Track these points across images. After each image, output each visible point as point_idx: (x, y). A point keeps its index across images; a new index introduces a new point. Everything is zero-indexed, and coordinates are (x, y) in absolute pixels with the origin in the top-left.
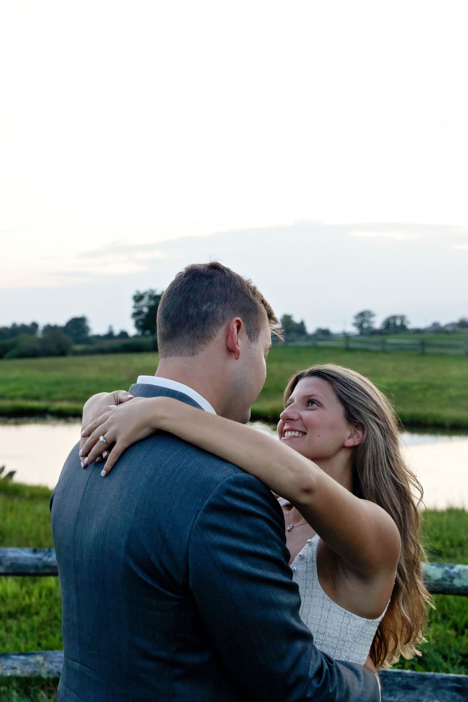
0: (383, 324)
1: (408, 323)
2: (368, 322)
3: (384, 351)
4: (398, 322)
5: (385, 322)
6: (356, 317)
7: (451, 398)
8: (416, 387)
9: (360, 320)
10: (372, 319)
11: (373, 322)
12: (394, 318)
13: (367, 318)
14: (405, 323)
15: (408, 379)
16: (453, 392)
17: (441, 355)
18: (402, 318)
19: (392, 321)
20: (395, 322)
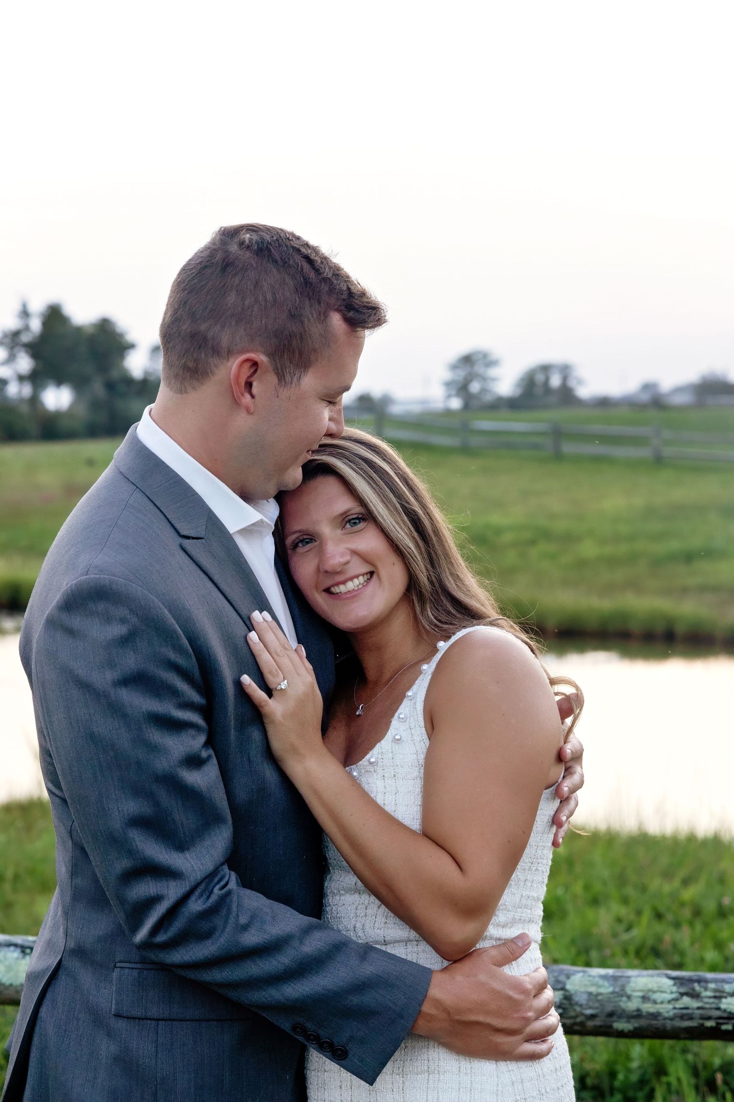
0: (518, 385)
1: (580, 382)
2: (484, 379)
3: (466, 450)
4: (555, 381)
5: (522, 379)
6: (454, 367)
7: (582, 564)
8: (508, 537)
9: (461, 374)
10: (493, 372)
11: (494, 380)
12: (546, 369)
13: (479, 369)
14: (572, 383)
15: (496, 519)
16: (588, 549)
17: (598, 460)
18: (565, 370)
19: (540, 378)
20: (547, 380)
